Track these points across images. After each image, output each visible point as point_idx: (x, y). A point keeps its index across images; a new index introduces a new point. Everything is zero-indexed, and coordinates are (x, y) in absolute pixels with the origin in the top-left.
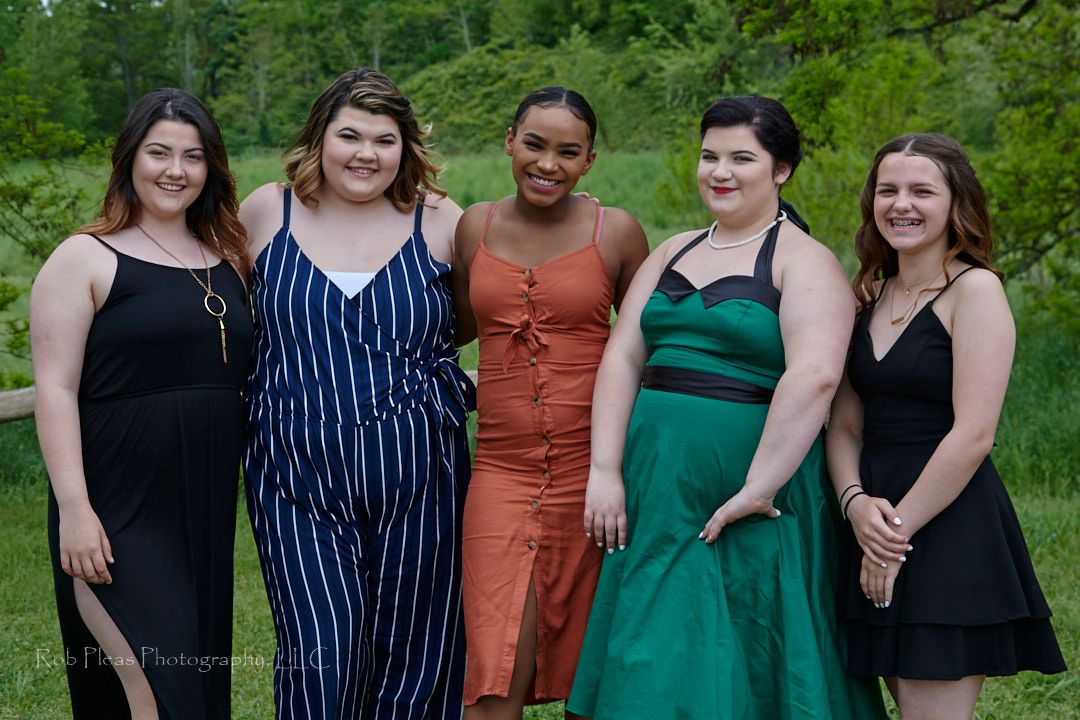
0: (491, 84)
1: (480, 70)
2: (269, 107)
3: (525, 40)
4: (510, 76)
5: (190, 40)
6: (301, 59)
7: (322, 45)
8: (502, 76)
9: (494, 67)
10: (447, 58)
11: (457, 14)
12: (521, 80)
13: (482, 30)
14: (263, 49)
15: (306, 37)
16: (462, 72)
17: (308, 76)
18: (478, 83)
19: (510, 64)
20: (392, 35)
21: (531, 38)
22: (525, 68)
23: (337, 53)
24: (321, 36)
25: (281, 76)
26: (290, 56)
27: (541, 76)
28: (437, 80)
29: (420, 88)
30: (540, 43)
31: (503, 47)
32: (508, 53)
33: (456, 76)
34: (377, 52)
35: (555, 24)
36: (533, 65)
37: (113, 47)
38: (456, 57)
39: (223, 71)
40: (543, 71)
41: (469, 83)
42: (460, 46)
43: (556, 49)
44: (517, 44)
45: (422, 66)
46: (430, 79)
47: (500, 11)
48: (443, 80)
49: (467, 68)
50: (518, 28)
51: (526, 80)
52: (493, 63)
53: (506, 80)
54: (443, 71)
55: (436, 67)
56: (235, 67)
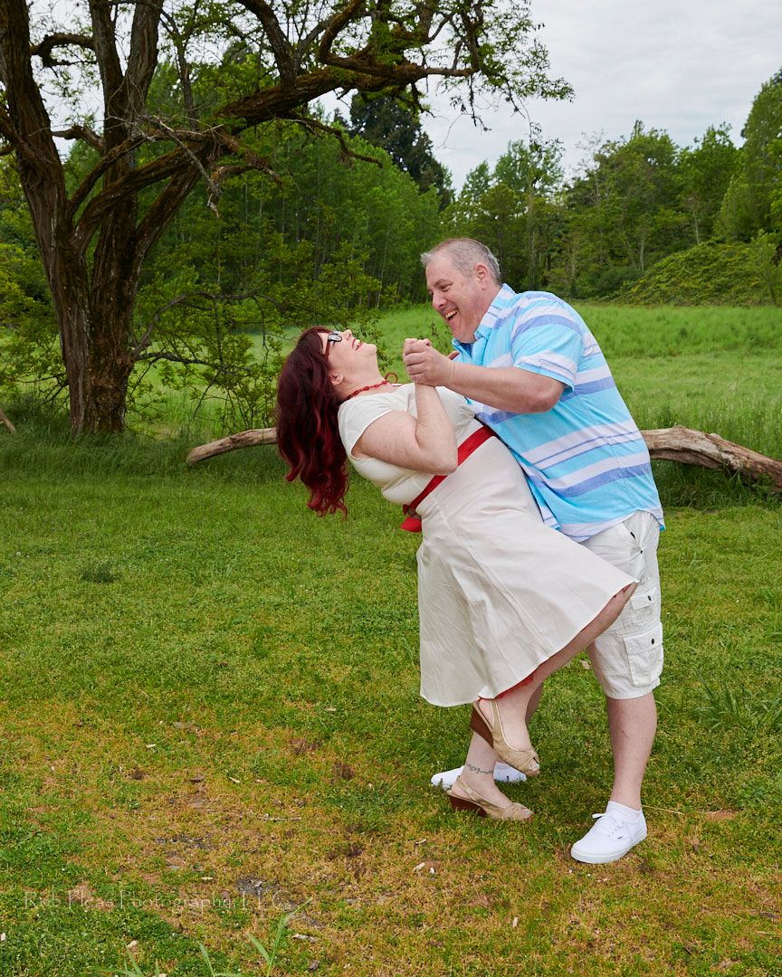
0: (709, 265)
1: (703, 256)
2: (578, 275)
3: (732, 238)
4: (721, 260)
5: (535, 235)
6: (598, 248)
7: (610, 239)
8: (716, 260)
9: (711, 254)
10: (685, 248)
11: (692, 221)
12: (727, 262)
13: (707, 230)
14: (576, 242)
15: (602, 235)
16: (691, 257)
17: (601, 257)
18: (701, 264)
19: (721, 253)
20: (654, 234)
21: (736, 237)
22: (731, 255)
23: (619, 244)
24: (611, 234)
25: (586, 257)
26: (591, 245)
27: (740, 260)
28: (677, 261)
29: (666, 266)
30: (742, 240)
31: (718, 242)
32: (721, 245)
33: (688, 259)
34: (642, 244)
35: (752, 228)
36: (736, 254)
37: (494, 240)
38: (691, 248)
39: (554, 254)
40: (741, 257)
41: (696, 263)
42: (693, 241)
43: (751, 244)
44: (727, 240)
45: (669, 253)
46: (672, 261)
47: (720, 220)
48: (680, 262)
49: (695, 254)
50: (729, 231)
51: (731, 262)
52: (711, 251)
53: (718, 262)
54: (681, 256)
55: (679, 253)
56: (560, 252)
